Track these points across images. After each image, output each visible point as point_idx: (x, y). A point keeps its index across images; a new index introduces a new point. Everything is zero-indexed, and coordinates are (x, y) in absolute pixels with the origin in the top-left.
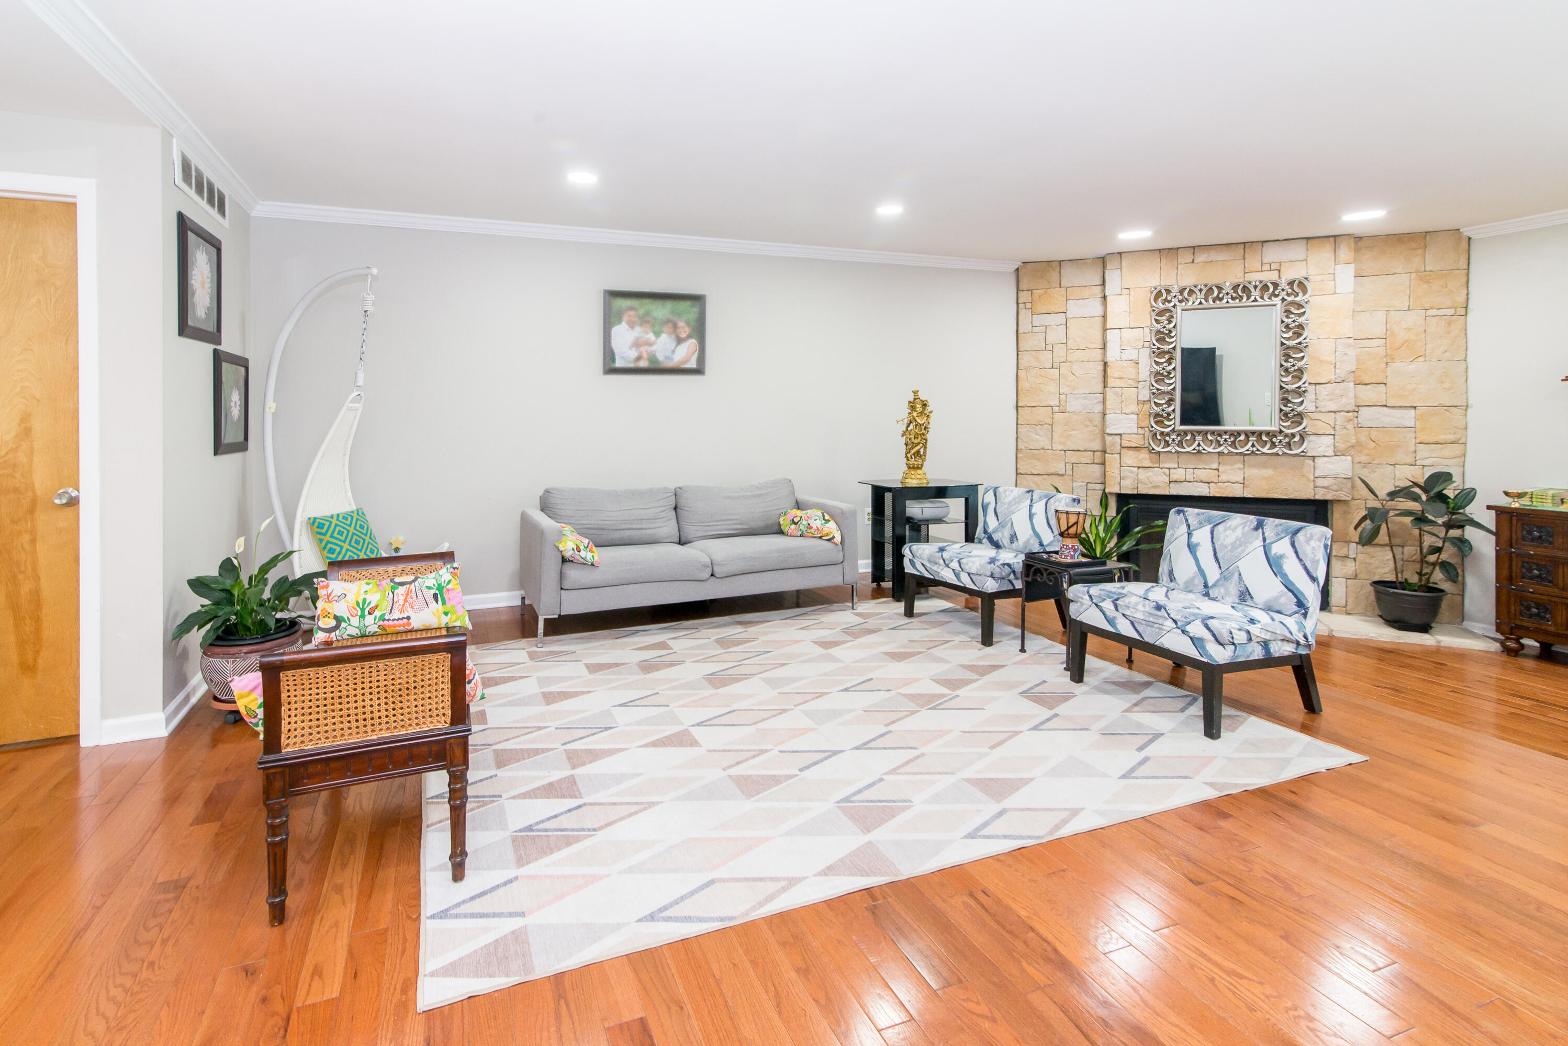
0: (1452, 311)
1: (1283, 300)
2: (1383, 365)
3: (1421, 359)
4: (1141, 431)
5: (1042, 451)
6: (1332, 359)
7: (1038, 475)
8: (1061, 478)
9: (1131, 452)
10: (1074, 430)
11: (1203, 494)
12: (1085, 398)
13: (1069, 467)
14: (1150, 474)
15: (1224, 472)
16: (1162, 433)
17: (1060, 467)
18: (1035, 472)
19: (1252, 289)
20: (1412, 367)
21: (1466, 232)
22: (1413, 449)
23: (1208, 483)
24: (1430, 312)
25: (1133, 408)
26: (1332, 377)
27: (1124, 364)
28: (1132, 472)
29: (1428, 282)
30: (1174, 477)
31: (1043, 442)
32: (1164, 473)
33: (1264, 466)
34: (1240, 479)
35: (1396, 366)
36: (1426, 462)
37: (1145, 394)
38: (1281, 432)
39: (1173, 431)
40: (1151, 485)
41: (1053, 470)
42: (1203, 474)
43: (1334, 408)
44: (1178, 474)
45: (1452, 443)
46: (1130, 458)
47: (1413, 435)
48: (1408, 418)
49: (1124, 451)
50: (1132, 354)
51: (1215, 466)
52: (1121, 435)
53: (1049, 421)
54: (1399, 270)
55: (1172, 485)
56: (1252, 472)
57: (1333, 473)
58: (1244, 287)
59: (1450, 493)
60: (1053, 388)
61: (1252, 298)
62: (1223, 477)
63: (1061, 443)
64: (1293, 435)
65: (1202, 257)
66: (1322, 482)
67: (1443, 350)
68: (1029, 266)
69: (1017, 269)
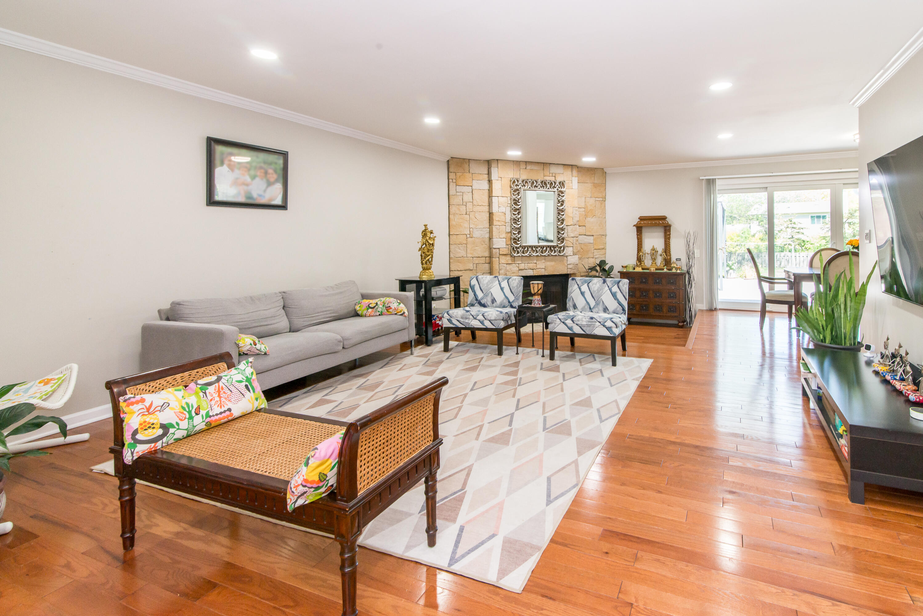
0: (601, 199)
1: (558, 189)
2: (585, 219)
3: (594, 217)
4: (507, 247)
5: (462, 258)
6: (571, 215)
7: (461, 270)
8: (471, 272)
9: (503, 257)
10: (477, 246)
11: (531, 275)
12: (481, 230)
13: (475, 265)
14: (511, 267)
15: (538, 264)
16: (516, 247)
17: (471, 266)
18: (459, 269)
19: (547, 184)
20: (592, 220)
21: (605, 170)
22: (593, 252)
23: (533, 269)
24: (596, 199)
25: (504, 235)
26: (572, 223)
27: (500, 214)
28: (504, 266)
29: (595, 187)
30: (521, 267)
31: (462, 253)
32: (517, 266)
33: (551, 261)
34: (544, 267)
35: (588, 219)
36: (596, 257)
37: (509, 229)
38: (558, 246)
39: (520, 246)
40: (511, 272)
41: (467, 268)
42: (531, 265)
43: (573, 235)
44: (522, 266)
45: (603, 249)
46: (503, 260)
47: (593, 246)
48: (591, 240)
49: (501, 256)
50: (503, 209)
51: (535, 262)
52: (499, 248)
53: (465, 242)
54: (588, 182)
55: (520, 271)
56: (549, 264)
57: (573, 262)
58: (545, 182)
59: (607, 268)
60: (466, 225)
61: (547, 188)
62: (538, 267)
63: (471, 254)
64: (561, 247)
65: (529, 167)
66: (570, 266)
67: (600, 214)
68: (454, 160)
69: (448, 161)
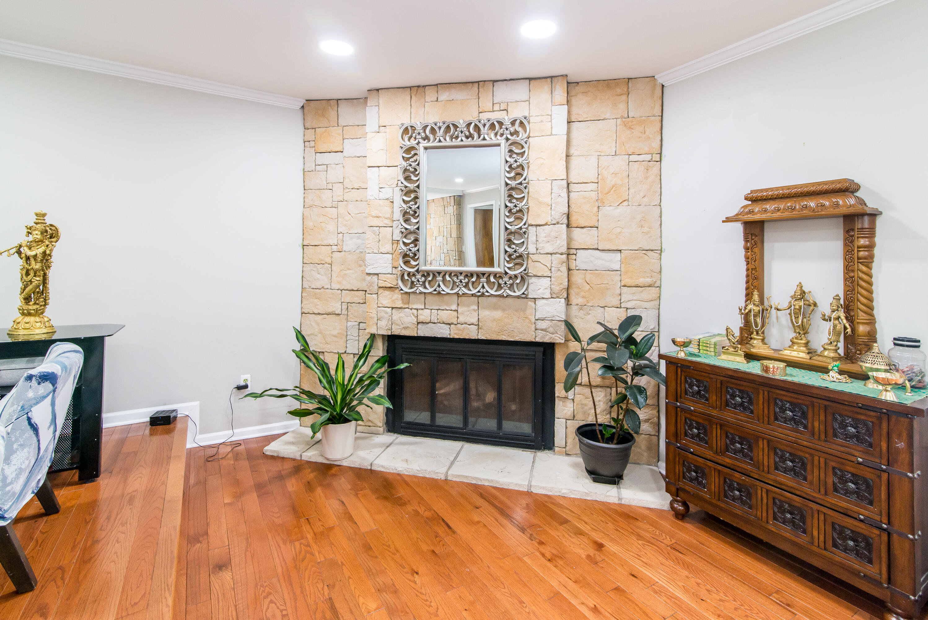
0: (648, 157)
1: (507, 139)
2: (596, 209)
3: (625, 203)
4: (395, 271)
5: (322, 290)
6: (548, 200)
7: (319, 314)
8: (338, 317)
9: (387, 293)
10: (349, 269)
11: (445, 336)
12: (358, 238)
13: (344, 306)
14: (401, 315)
15: (462, 314)
16: (409, 274)
17: (336, 307)
18: (316, 312)
19: (482, 128)
20: (618, 211)
21: (660, 79)
22: (618, 291)
23: (450, 324)
24: (633, 158)
25: (388, 247)
26: (549, 219)
27: (381, 202)
28: (386, 313)
29: (630, 128)
30: (421, 318)
31: (323, 281)
32: (413, 314)
33: (495, 307)
34: (475, 321)
35: (606, 210)
36: (629, 305)
37: (396, 234)
38: (506, 273)
39: (417, 271)
40: (402, 326)
41: (330, 310)
42: (445, 315)
43: (550, 250)
44: (425, 315)
45: (650, 286)
46: (387, 299)
47: (618, 278)
48: (614, 260)
49: (381, 291)
50: (387, 193)
51: (454, 307)
52: (377, 274)
53: (329, 260)
54: (607, 116)
55: (420, 326)
56: (485, 313)
57: (549, 315)
58: (476, 125)
60: (331, 227)
61: (482, 137)
62: (461, 319)
63: (339, 283)
64: (516, 276)
65: (444, 96)
66: (542, 325)
67: (642, 194)
68: (312, 104)
69: (303, 107)
